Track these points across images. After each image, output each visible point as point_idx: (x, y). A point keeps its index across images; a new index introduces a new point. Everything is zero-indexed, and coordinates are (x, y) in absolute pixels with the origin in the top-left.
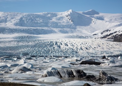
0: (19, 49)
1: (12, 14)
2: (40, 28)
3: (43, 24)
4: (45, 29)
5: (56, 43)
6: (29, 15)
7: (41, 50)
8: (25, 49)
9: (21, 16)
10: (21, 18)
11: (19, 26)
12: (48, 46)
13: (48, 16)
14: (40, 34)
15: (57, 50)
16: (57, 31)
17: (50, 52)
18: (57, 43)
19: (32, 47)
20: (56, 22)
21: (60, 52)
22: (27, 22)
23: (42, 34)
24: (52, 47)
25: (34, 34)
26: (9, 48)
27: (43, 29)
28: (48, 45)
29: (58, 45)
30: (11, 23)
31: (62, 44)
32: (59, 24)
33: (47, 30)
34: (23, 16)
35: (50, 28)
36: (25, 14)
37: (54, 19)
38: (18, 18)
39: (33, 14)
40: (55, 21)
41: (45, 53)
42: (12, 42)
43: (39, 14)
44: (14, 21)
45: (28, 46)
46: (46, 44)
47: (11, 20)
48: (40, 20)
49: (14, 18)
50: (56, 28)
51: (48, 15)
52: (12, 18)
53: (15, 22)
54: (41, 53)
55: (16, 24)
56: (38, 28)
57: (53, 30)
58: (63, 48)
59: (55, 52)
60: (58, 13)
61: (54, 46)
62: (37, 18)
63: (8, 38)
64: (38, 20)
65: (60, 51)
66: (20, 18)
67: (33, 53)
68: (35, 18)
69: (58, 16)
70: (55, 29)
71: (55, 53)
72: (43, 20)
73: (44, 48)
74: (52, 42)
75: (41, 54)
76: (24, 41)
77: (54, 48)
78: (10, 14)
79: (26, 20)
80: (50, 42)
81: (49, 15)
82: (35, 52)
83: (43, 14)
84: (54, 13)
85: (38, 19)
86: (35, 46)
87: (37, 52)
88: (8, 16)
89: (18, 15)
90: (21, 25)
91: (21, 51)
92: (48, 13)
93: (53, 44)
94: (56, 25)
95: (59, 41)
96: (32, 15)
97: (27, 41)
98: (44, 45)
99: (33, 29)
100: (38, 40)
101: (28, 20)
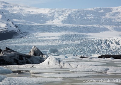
0: (61, 48)
1: (60, 10)
2: (91, 26)
3: (94, 21)
4: (96, 26)
5: (105, 42)
6: (78, 11)
7: (86, 50)
8: (68, 48)
9: (69, 12)
10: (70, 15)
11: (67, 23)
12: (95, 45)
13: (100, 12)
14: (90, 32)
15: (105, 50)
16: (111, 29)
17: (97, 52)
18: (107, 42)
19: (76, 46)
20: (110, 19)
21: (109, 52)
22: (76, 19)
23: (92, 32)
24: (100, 46)
25: (83, 32)
26: (51, 47)
27: (94, 27)
28: (95, 43)
29: (108, 44)
30: (59, 21)
31: (112, 43)
32: (113, 21)
33: (98, 28)
34: (72, 13)
35: (103, 26)
36: (73, 10)
37: (108, 16)
38: (66, 14)
39: (84, 10)
40: (109, 17)
41: (90, 53)
42: (56, 41)
43: (90, 9)
44: (61, 18)
45: (71, 45)
46: (93, 42)
47: (59, 17)
48: (91, 17)
49: (62, 15)
50: (109, 25)
51: (100, 10)
52: (60, 15)
53: (63, 19)
54: (86, 52)
55: (64, 22)
56: (89, 25)
57: (105, 28)
58: (113, 47)
59: (103, 51)
60: (112, 8)
61: (102, 45)
62: (87, 14)
63: (53, 37)
64: (88, 17)
65: (108, 50)
66: (68, 14)
67: (76, 52)
68: (85, 14)
69: (113, 12)
70: (108, 27)
71: (102, 53)
72: (95, 17)
73: (90, 47)
74: (101, 40)
75: (85, 54)
76: (69, 39)
77: (102, 47)
78: (57, 10)
79: (75, 17)
80: (99, 40)
81: (102, 11)
82: (79, 51)
83: (95, 9)
84: (107, 8)
85: (89, 15)
86: (79, 45)
87: (80, 52)
88: (56, 13)
89: (66, 11)
90: (70, 23)
91: (63, 50)
92: (100, 8)
93: (102, 43)
94: (110, 22)
95: (109, 39)
96: (82, 11)
97: (72, 40)
98: (90, 44)
99: (82, 27)
100: (86, 39)
101: (77, 17)
